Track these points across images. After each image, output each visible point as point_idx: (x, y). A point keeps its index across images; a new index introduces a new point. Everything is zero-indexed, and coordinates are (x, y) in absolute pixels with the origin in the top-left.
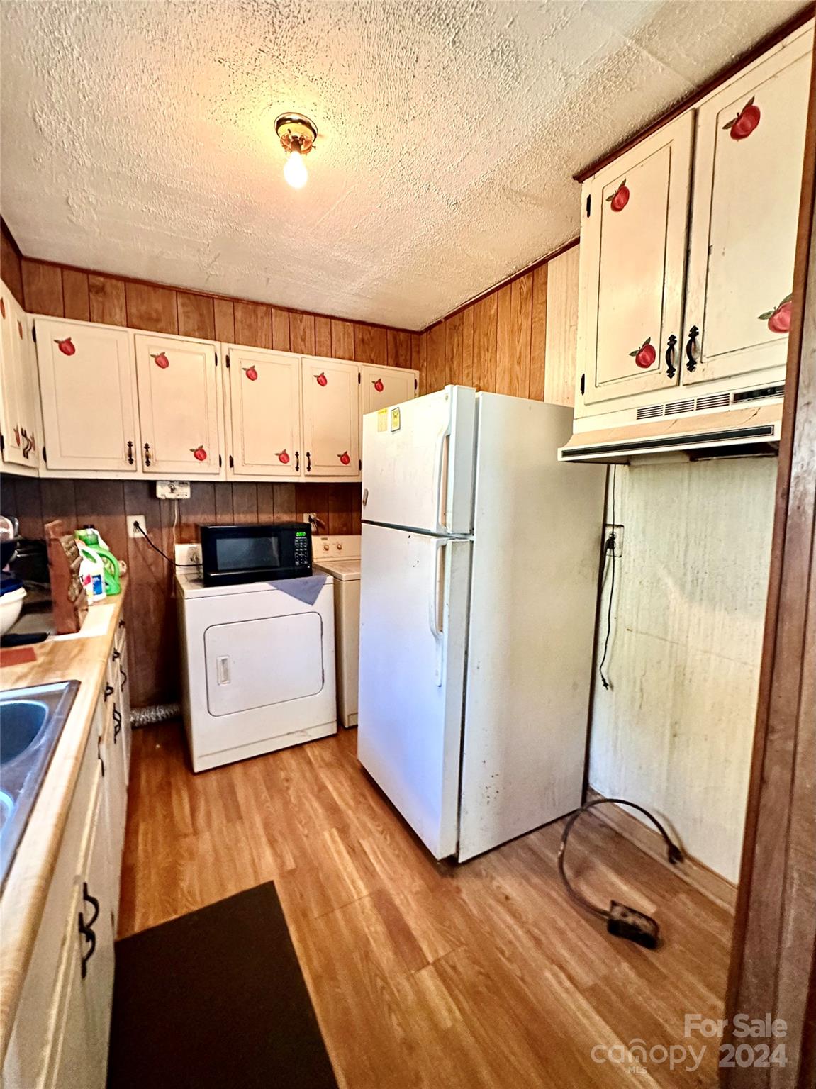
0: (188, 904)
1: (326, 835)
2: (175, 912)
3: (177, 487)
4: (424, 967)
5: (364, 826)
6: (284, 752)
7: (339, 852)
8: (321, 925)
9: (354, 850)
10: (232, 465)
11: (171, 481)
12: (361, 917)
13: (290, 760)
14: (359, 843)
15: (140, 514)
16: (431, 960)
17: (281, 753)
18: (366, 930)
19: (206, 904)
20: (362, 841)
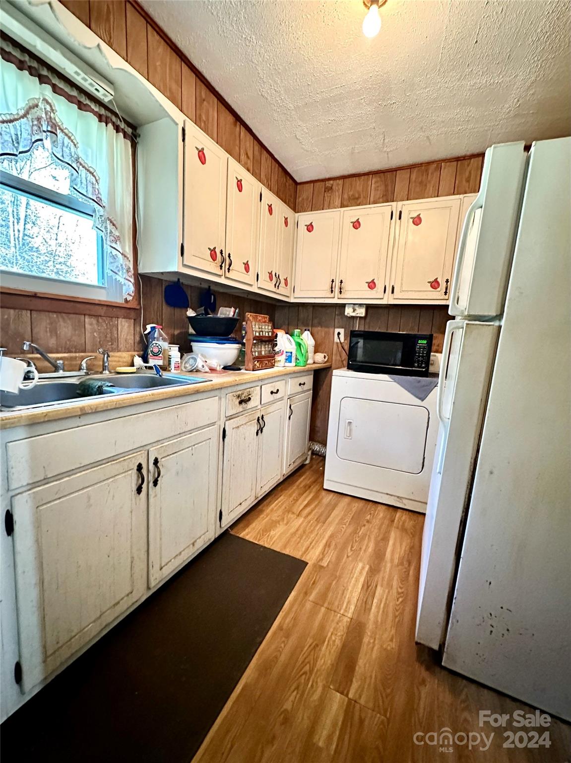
0: (266, 542)
1: (360, 565)
2: (259, 540)
3: (357, 309)
4: (342, 693)
5: (390, 580)
6: (382, 506)
7: (357, 580)
8: (308, 606)
9: (368, 587)
10: (393, 292)
11: (354, 304)
12: (334, 625)
13: (381, 512)
14: (376, 586)
15: (342, 328)
16: (351, 696)
17: (379, 505)
18: (329, 634)
19: (272, 548)
20: (379, 588)
